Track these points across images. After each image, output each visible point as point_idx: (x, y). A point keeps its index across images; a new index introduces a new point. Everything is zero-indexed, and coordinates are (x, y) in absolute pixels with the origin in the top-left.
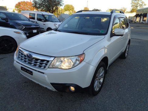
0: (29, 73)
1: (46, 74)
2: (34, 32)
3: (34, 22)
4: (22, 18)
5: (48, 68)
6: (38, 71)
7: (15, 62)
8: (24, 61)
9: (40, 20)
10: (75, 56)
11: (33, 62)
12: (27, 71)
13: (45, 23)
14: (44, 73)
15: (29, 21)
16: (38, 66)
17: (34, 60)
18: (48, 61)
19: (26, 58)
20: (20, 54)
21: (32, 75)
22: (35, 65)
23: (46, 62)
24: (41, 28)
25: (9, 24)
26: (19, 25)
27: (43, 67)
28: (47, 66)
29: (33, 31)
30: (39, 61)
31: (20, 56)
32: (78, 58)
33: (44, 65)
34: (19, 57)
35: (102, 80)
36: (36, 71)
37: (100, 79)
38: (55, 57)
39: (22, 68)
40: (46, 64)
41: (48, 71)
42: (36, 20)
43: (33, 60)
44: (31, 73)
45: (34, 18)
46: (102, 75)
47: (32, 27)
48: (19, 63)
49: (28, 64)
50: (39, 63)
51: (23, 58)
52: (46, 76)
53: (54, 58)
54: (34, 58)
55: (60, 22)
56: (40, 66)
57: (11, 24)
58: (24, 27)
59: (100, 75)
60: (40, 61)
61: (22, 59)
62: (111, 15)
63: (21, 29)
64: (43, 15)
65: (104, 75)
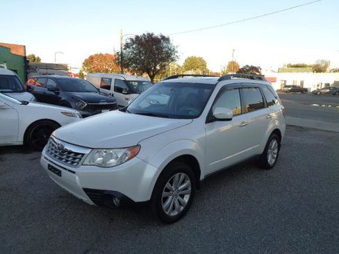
0: (57, 174)
1: (78, 175)
3: (106, 95)
4: (88, 88)
5: (82, 165)
6: (69, 170)
7: (42, 158)
9: (118, 90)
11: (65, 156)
12: (54, 170)
13: (127, 96)
14: (74, 172)
15: (98, 92)
16: (70, 162)
19: (57, 151)
21: (60, 176)
22: (66, 161)
23: (80, 156)
25: (60, 98)
26: (76, 100)
27: (76, 164)
28: (81, 163)
29: (102, 111)
32: (127, 152)
33: (77, 160)
34: (49, 151)
35: (188, 198)
36: (66, 169)
37: (182, 196)
38: (93, 149)
39: (49, 165)
40: (80, 160)
41: (80, 170)
42: (112, 91)
43: (65, 154)
44: (59, 173)
45: (108, 88)
46: (185, 189)
48: (47, 159)
50: (71, 158)
51: (53, 151)
52: (77, 178)
53: (90, 150)
54: (66, 150)
55: (160, 94)
56: (72, 163)
57: (63, 99)
58: (86, 105)
59: (180, 188)
60: (73, 154)
62: (215, 85)
63: (76, 108)
64: (125, 82)
65: (190, 189)
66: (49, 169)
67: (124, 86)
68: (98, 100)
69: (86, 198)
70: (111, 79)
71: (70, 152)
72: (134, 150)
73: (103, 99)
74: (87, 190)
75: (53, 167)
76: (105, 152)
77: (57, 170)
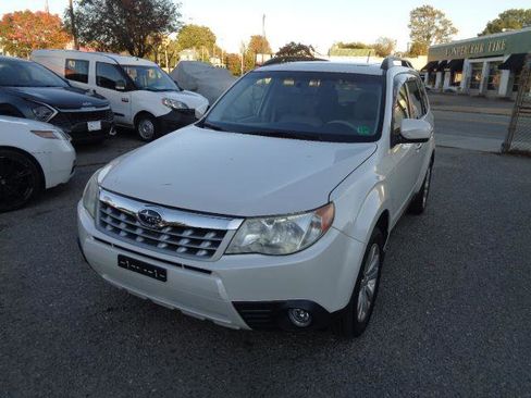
0: (153, 276)
1: (219, 275)
2: (90, 129)
3: (84, 91)
5: (224, 254)
6: (187, 267)
8: (126, 236)
9: (104, 82)
11: (166, 237)
12: (142, 268)
13: (126, 95)
14: (209, 272)
15: (71, 88)
16: (184, 250)
17: (168, 229)
18: (221, 233)
19: (137, 224)
20: (109, 211)
21: (165, 280)
22: (172, 248)
23: (212, 235)
24: (116, 114)
27: (204, 253)
28: (220, 250)
29: (89, 124)
30: (188, 233)
31: (108, 220)
32: (315, 220)
33: (206, 245)
34: (104, 224)
35: (374, 285)
36: (179, 265)
37: (367, 283)
38: (245, 218)
39: (121, 258)
40: (216, 244)
41: (222, 263)
42: (91, 85)
43: (163, 231)
44: (161, 275)
45: (84, 79)
46: (372, 272)
47: (83, 110)
48: (109, 244)
49: (145, 245)
50: (186, 241)
51: (122, 226)
52: (219, 282)
53: (240, 221)
54: (167, 225)
55: (181, 90)
56: (192, 251)
58: (56, 112)
59: (369, 270)
60: (190, 232)
62: (384, 76)
64: (120, 68)
65: (377, 268)
66: (120, 265)
67: (115, 77)
68: (78, 104)
70: (87, 63)
71: (180, 228)
72: (326, 214)
74: (240, 307)
75: (133, 261)
76: (270, 223)
77: (152, 267)
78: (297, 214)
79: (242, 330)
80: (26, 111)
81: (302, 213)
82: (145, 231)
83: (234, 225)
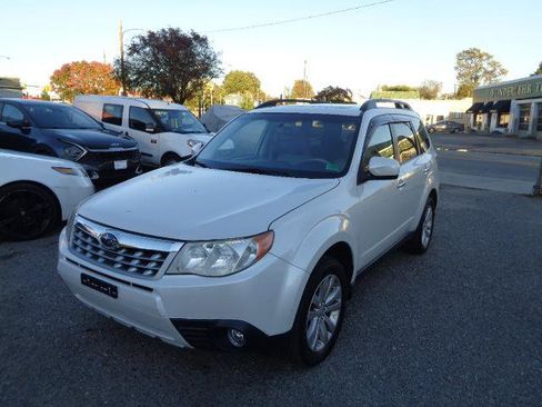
0: (107, 293)
1: (159, 294)
2: (116, 168)
3: (117, 134)
4: (79, 119)
5: (166, 274)
6: (135, 285)
7: (62, 261)
8: (91, 257)
9: (136, 125)
10: (246, 238)
11: (121, 258)
12: (99, 286)
13: (155, 137)
14: (150, 290)
15: (103, 129)
16: (134, 269)
17: (123, 251)
18: (164, 255)
19: (100, 246)
20: (80, 235)
21: (116, 297)
22: (125, 268)
23: (157, 256)
24: (143, 154)
25: (35, 141)
26: (66, 143)
27: (150, 272)
28: (162, 270)
29: (116, 163)
30: (138, 254)
31: (79, 243)
32: (252, 245)
33: (152, 265)
34: (75, 246)
35: (337, 317)
36: (128, 283)
37: (328, 314)
38: (186, 242)
39: (83, 276)
40: (160, 264)
41: (163, 283)
42: (125, 127)
43: (119, 253)
44: (113, 292)
45: (118, 121)
46: (334, 302)
47: (112, 150)
48: (76, 264)
49: (106, 266)
50: (136, 262)
51: (88, 248)
52: (158, 299)
53: (181, 245)
54: (122, 247)
55: (209, 132)
56: (140, 271)
57: (39, 142)
58: (85, 152)
59: (327, 301)
60: (140, 254)
61: (85, 252)
62: (361, 117)
63: (73, 159)
64: (151, 112)
65: (340, 300)
66: (83, 283)
67: (146, 120)
68: (107, 144)
69: (174, 338)
70: (122, 107)
71: (132, 250)
72: (263, 240)
73: (115, 141)
74: (178, 323)
75: (92, 279)
76: (210, 247)
77: (106, 285)
78: (236, 239)
79: (186, 349)
80: (59, 151)
81: (240, 239)
82: (106, 253)
83: (176, 247)
